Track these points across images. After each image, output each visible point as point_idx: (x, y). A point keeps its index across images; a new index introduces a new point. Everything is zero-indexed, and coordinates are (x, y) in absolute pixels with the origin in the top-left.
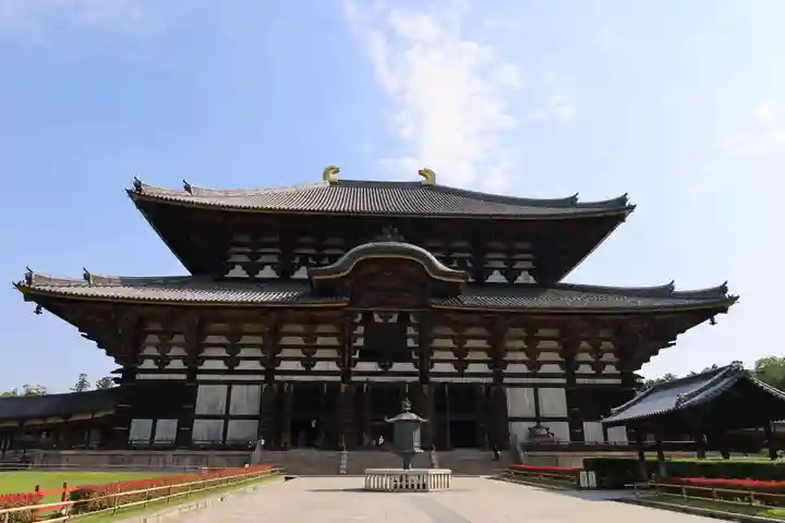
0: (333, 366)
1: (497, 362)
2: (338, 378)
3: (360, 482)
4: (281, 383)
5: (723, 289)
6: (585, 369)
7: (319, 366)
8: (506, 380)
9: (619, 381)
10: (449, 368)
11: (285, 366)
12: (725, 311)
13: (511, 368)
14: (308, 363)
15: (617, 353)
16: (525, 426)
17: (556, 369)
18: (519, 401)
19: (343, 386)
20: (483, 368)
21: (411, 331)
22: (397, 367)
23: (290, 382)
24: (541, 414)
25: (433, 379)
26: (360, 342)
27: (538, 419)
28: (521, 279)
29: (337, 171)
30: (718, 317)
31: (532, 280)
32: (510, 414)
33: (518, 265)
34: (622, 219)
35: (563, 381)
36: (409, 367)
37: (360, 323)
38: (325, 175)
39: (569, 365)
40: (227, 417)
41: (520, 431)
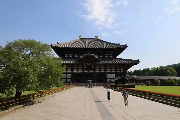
0: (81, 71)
1: (105, 71)
2: (82, 73)
3: (85, 87)
4: (74, 74)
5: (139, 60)
6: (119, 71)
7: (79, 71)
8: (107, 73)
9: (123, 73)
10: (98, 71)
11: (75, 71)
12: (138, 63)
13: (107, 71)
14: (78, 71)
15: (123, 69)
16: (109, 80)
17: (114, 71)
18: (109, 76)
19: (83, 74)
20: (104, 71)
21: (93, 66)
22: (91, 71)
23: (75, 74)
24: (112, 78)
25: (96, 73)
26: (85, 68)
27: (111, 79)
28: (110, 57)
29: (81, 36)
30: (138, 64)
31: (112, 57)
32: (107, 78)
33: (110, 55)
34: (126, 48)
35: (115, 73)
36: (92, 71)
37: (85, 65)
38: (79, 38)
39: (116, 71)
40: (66, 79)
41: (108, 80)
